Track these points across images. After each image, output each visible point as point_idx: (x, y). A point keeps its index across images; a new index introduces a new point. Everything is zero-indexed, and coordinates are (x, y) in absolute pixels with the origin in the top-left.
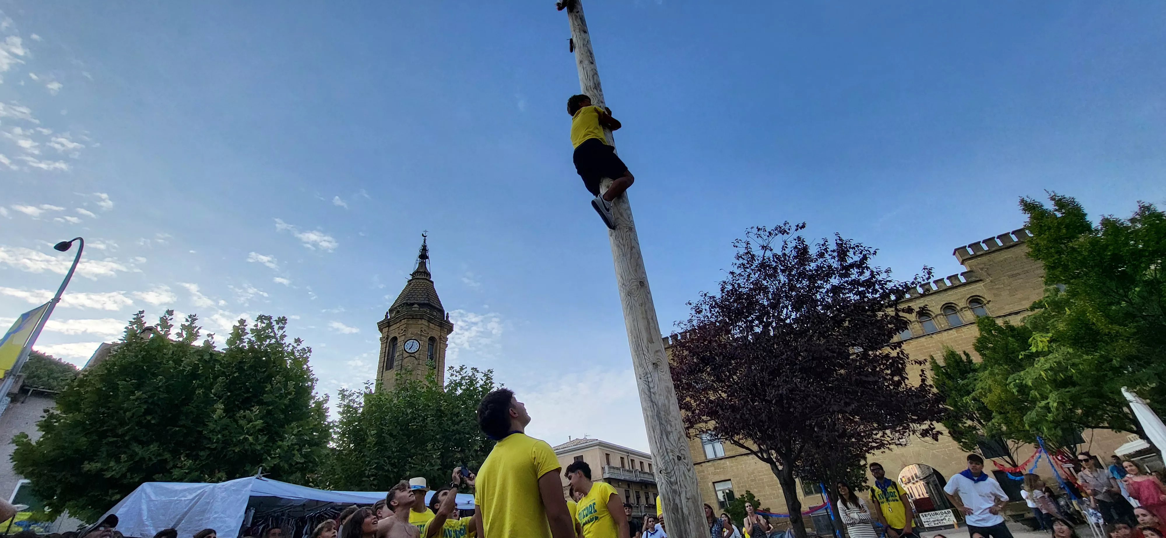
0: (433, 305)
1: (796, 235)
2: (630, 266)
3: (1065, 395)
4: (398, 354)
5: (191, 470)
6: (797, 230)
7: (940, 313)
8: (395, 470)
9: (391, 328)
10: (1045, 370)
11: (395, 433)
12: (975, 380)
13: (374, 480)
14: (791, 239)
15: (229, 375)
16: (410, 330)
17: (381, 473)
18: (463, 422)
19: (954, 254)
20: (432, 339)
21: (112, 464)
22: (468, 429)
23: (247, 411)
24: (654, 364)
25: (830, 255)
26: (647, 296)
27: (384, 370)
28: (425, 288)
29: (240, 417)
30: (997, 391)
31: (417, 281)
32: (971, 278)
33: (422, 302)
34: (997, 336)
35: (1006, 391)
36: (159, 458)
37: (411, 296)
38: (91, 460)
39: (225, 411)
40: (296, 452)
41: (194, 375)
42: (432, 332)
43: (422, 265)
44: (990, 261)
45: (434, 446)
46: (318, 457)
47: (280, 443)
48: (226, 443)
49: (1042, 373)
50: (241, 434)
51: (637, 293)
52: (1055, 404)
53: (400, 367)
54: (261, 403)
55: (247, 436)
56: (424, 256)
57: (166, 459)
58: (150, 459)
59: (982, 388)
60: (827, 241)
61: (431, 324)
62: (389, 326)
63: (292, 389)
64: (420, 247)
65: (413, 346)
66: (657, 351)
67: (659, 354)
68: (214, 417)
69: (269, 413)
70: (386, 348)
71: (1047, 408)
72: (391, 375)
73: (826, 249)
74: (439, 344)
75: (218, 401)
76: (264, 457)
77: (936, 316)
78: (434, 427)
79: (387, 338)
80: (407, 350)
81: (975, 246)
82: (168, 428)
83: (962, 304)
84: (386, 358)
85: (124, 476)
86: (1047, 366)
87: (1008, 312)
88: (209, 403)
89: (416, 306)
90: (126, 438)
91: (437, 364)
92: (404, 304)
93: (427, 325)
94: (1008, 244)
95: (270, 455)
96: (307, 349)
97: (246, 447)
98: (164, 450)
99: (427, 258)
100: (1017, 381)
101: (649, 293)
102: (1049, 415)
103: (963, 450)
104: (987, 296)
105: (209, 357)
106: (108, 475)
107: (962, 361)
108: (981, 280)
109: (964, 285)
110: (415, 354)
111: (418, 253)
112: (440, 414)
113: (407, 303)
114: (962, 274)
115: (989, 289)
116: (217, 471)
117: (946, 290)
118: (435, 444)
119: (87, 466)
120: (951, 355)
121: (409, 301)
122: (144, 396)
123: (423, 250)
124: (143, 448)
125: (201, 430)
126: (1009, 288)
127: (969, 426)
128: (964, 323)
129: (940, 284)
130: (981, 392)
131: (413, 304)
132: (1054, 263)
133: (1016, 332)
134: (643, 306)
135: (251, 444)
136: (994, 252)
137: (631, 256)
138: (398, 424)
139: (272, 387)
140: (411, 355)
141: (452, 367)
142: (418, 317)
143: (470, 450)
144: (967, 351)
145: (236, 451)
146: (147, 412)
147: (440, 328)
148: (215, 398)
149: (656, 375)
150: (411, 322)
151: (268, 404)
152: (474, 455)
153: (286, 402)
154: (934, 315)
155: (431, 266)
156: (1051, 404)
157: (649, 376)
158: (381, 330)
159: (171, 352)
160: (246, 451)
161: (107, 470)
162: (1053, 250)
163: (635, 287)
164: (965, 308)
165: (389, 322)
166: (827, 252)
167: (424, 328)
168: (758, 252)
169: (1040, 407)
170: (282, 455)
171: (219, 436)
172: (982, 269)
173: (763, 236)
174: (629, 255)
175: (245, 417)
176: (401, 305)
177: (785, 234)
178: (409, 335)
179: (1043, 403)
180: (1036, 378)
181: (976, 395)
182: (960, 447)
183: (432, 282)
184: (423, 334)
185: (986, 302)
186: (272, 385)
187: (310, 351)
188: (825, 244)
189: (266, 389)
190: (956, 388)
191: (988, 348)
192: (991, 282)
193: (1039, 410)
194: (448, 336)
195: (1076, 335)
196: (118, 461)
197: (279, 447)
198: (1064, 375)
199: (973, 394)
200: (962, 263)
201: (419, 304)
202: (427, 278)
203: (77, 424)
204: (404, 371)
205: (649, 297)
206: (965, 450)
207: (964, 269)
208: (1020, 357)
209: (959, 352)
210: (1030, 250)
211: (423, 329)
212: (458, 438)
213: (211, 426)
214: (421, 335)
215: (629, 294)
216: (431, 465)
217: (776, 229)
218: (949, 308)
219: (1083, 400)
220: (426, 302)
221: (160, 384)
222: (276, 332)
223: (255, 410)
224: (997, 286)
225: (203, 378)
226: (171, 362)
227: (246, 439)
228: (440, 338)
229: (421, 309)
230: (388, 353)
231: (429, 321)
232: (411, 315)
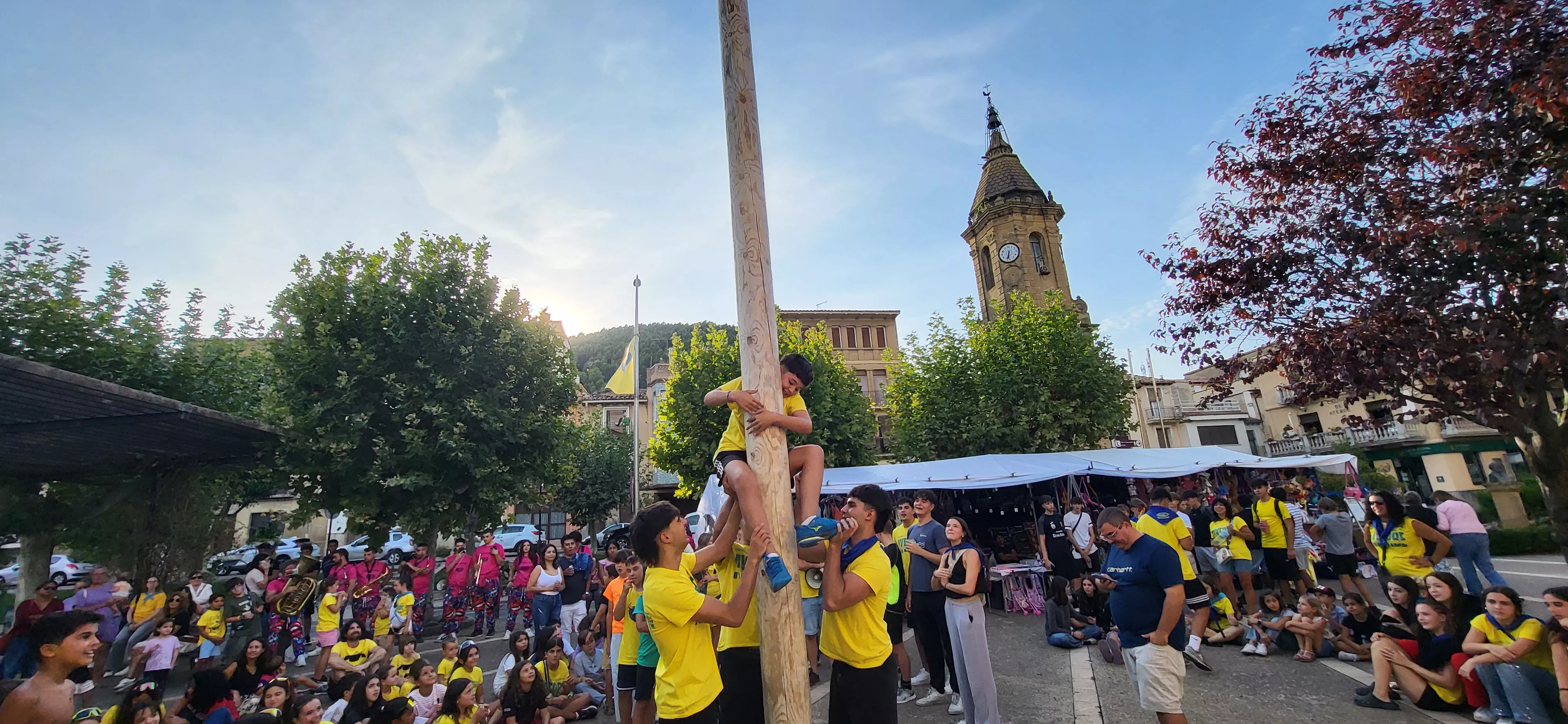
0: (1023, 188)
4: (995, 267)
9: (979, 236)
16: (1001, 233)
20: (1035, 235)
27: (986, 291)
28: (1007, 168)
31: (993, 162)
33: (1006, 190)
37: (992, 187)
42: (1032, 225)
43: (996, 136)
53: (1002, 282)
56: (994, 123)
61: (1027, 216)
62: (975, 235)
64: (985, 113)
65: (1010, 252)
70: (979, 263)
72: (995, 295)
74: (1046, 240)
79: (978, 251)
80: (1005, 260)
84: (983, 276)
89: (999, 198)
92: (985, 200)
93: (1021, 218)
99: (999, 124)
110: (1016, 262)
111: (986, 123)
113: (989, 199)
121: (991, 195)
123: (990, 115)
131: (996, 197)
140: (1010, 264)
142: (1007, 212)
147: (1043, 217)
150: (999, 222)
158: (968, 242)
165: (973, 231)
167: (1019, 224)
178: (1002, 241)
183: (1015, 156)
184: (1019, 232)
194: (1059, 225)
201: (1003, 195)
202: (1007, 153)
204: (1007, 287)
211: (1018, 227)
214: (1017, 235)
220: (1013, 187)
228: (1046, 231)
229: (1008, 200)
230: (985, 269)
231: (1023, 212)
232: (995, 213)
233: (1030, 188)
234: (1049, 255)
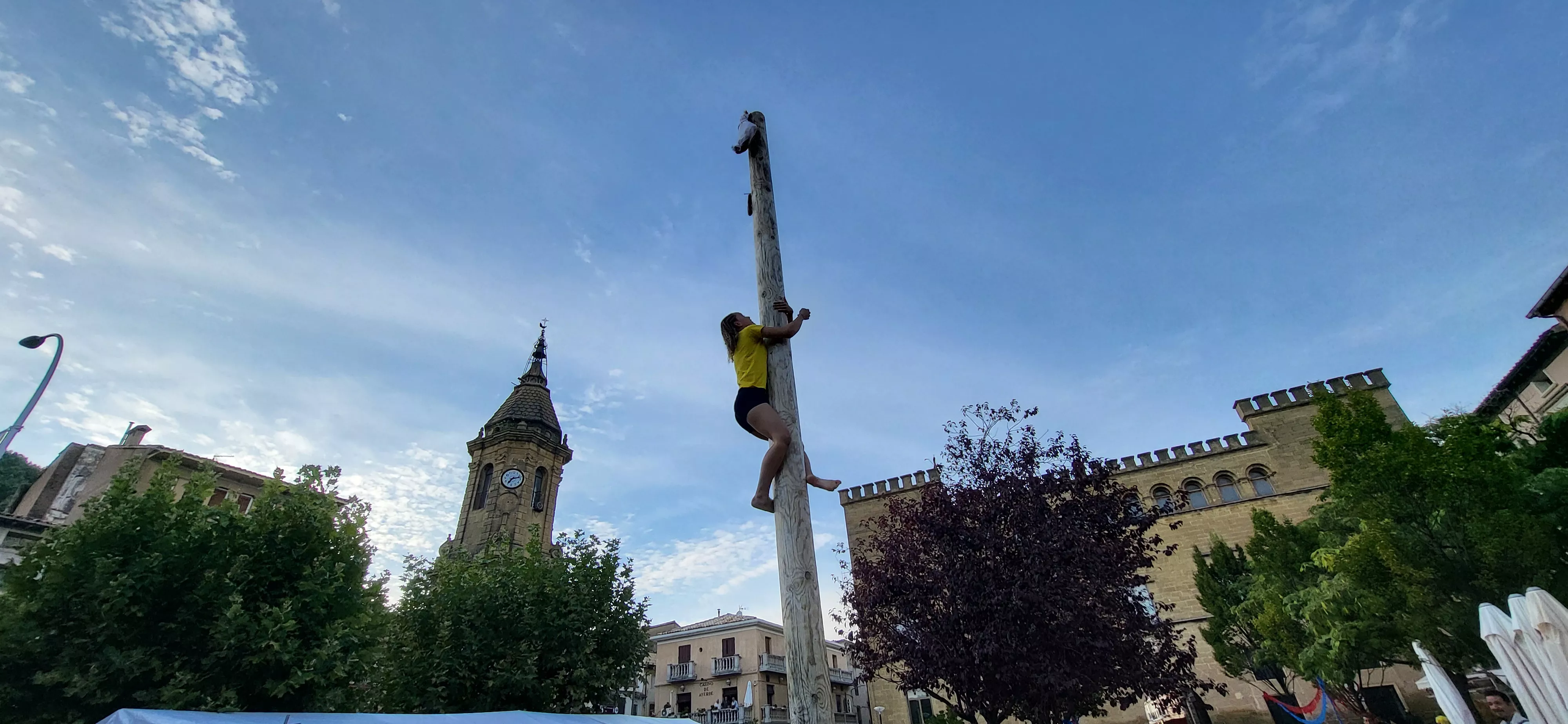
0: (547, 423)
1: (1025, 423)
2: (795, 547)
3: (1351, 633)
4: (492, 488)
5: (187, 687)
6: (1026, 417)
7: (1212, 482)
8: (474, 676)
9: (487, 451)
10: (1326, 601)
11: (478, 624)
12: (1248, 584)
13: (443, 690)
14: (1018, 427)
15: (255, 551)
16: (513, 457)
17: (453, 680)
18: (573, 615)
19: (1235, 407)
20: (541, 470)
21: (76, 678)
22: (578, 624)
23: (274, 608)
24: (813, 696)
25: (1064, 454)
26: (813, 594)
27: (471, 509)
28: (537, 398)
29: (264, 614)
30: (1270, 610)
31: (528, 388)
32: (1255, 440)
33: (532, 418)
34: (1275, 539)
35: (1280, 612)
36: (144, 669)
37: (517, 409)
38: (46, 670)
39: (244, 606)
40: (338, 663)
41: (203, 546)
42: (543, 460)
43: (537, 366)
44: (1279, 420)
45: (530, 647)
46: (368, 663)
47: (318, 651)
48: (241, 650)
49: (1323, 604)
50: (265, 640)
51: (800, 590)
52: (1337, 644)
53: (493, 506)
54: (295, 591)
55: (272, 643)
56: (540, 353)
57: (154, 669)
58: (132, 671)
59: (1254, 598)
60: (1062, 436)
61: (541, 449)
62: (483, 448)
63: (340, 574)
64: (535, 340)
65: (513, 478)
66: (818, 678)
67: (821, 681)
68: (228, 614)
69: (305, 604)
70: (476, 478)
71: (1327, 646)
72: (480, 516)
73: (1060, 446)
74: (550, 478)
75: (234, 589)
76: (292, 671)
77: (1206, 487)
78: (532, 619)
79: (479, 465)
80: (506, 484)
81: (1261, 399)
82: (160, 624)
83: (1240, 474)
84: (475, 493)
85: (93, 695)
86: (1329, 595)
87: (1297, 488)
88: (221, 590)
89: (523, 423)
90: (99, 639)
91: (545, 505)
92: (506, 419)
93: (536, 449)
94: (1302, 401)
95: (301, 668)
96: (365, 505)
97: (269, 657)
98: (152, 655)
99: (545, 356)
100: (1295, 602)
101: (816, 588)
102: (1330, 651)
103: (1226, 675)
104: (1273, 466)
105: (228, 523)
106: (70, 692)
107: (1233, 557)
108: (1266, 445)
109: (1245, 449)
110: (517, 490)
111: (532, 349)
112: (542, 599)
113: (510, 419)
114: (1243, 435)
115: (1276, 458)
116: (224, 688)
117: (1221, 454)
118: (532, 643)
119: (40, 678)
120: (1220, 547)
121: (513, 416)
122: (131, 581)
123: (538, 345)
124: (122, 651)
125: (207, 628)
126: (1300, 457)
127: (1237, 644)
128: (1242, 498)
129: (1215, 445)
130: (1253, 603)
131: (520, 420)
132: (1342, 475)
133: (1298, 536)
134: (807, 608)
135: (277, 652)
136: (1284, 409)
137: (798, 534)
138: (484, 610)
139: (312, 572)
140: (510, 490)
141: (565, 535)
142: (525, 439)
143: (578, 653)
144: (1240, 545)
145: (254, 663)
146: (134, 600)
147: (553, 455)
148: (232, 584)
149: (815, 713)
150: (514, 445)
151: (304, 594)
152: (584, 660)
153: (331, 590)
154: (1204, 486)
155: (548, 368)
156: (1332, 642)
157: (806, 712)
158: (471, 452)
159: (174, 516)
160: (268, 662)
161: (66, 685)
162: (1341, 459)
163: (799, 580)
164: (1243, 479)
165: (483, 443)
166: (1061, 451)
167: (532, 454)
168: (975, 436)
169: (1318, 643)
170: (318, 666)
171: (232, 641)
172: (1268, 430)
173: (983, 415)
174: (795, 533)
175: (270, 614)
176: (502, 421)
177: (1011, 420)
178: (510, 463)
179: (1325, 638)
180: (1315, 610)
181: (1247, 605)
182: (1223, 670)
183: (548, 391)
184: (529, 462)
185: (1270, 473)
186: (313, 568)
187: (369, 508)
188: (1060, 438)
189: (304, 573)
190: (1223, 592)
191: (1264, 552)
192: (1279, 447)
193: (1318, 648)
194: (564, 467)
195: (1363, 571)
196: (84, 671)
197: (315, 656)
198: (1349, 609)
199: (1243, 605)
200: (1244, 420)
201: (527, 421)
202: (542, 385)
203: (29, 615)
204: (498, 513)
205: (816, 594)
206: (1229, 674)
207: (1245, 428)
208: (1302, 570)
209: (1231, 545)
210: (1316, 454)
211: (529, 456)
212: (563, 636)
213: (223, 625)
214: (527, 464)
215: (790, 588)
216: (524, 672)
217: (1001, 411)
218: (1224, 477)
219: (1371, 640)
220: (537, 418)
221: (155, 564)
222: (325, 487)
223: (285, 605)
224: (1286, 454)
225: (216, 553)
226: (172, 531)
227: (269, 647)
228: (553, 470)
229: (530, 428)
230: (479, 485)
231: (539, 445)
232: (515, 435)
233: (552, 425)
234: (547, 493)
